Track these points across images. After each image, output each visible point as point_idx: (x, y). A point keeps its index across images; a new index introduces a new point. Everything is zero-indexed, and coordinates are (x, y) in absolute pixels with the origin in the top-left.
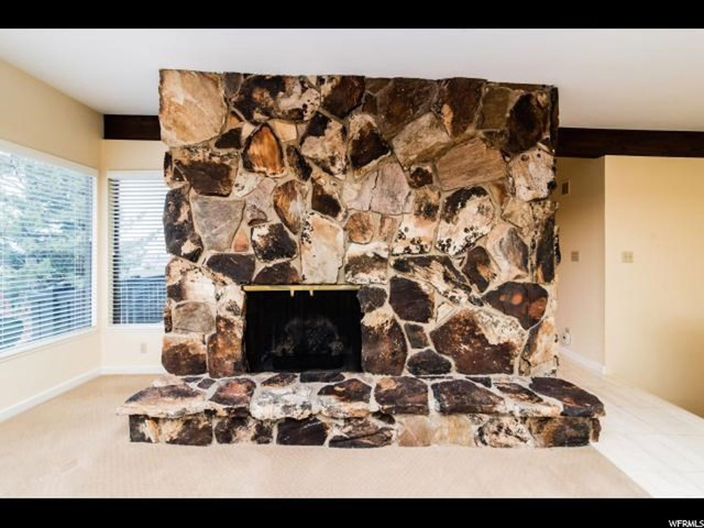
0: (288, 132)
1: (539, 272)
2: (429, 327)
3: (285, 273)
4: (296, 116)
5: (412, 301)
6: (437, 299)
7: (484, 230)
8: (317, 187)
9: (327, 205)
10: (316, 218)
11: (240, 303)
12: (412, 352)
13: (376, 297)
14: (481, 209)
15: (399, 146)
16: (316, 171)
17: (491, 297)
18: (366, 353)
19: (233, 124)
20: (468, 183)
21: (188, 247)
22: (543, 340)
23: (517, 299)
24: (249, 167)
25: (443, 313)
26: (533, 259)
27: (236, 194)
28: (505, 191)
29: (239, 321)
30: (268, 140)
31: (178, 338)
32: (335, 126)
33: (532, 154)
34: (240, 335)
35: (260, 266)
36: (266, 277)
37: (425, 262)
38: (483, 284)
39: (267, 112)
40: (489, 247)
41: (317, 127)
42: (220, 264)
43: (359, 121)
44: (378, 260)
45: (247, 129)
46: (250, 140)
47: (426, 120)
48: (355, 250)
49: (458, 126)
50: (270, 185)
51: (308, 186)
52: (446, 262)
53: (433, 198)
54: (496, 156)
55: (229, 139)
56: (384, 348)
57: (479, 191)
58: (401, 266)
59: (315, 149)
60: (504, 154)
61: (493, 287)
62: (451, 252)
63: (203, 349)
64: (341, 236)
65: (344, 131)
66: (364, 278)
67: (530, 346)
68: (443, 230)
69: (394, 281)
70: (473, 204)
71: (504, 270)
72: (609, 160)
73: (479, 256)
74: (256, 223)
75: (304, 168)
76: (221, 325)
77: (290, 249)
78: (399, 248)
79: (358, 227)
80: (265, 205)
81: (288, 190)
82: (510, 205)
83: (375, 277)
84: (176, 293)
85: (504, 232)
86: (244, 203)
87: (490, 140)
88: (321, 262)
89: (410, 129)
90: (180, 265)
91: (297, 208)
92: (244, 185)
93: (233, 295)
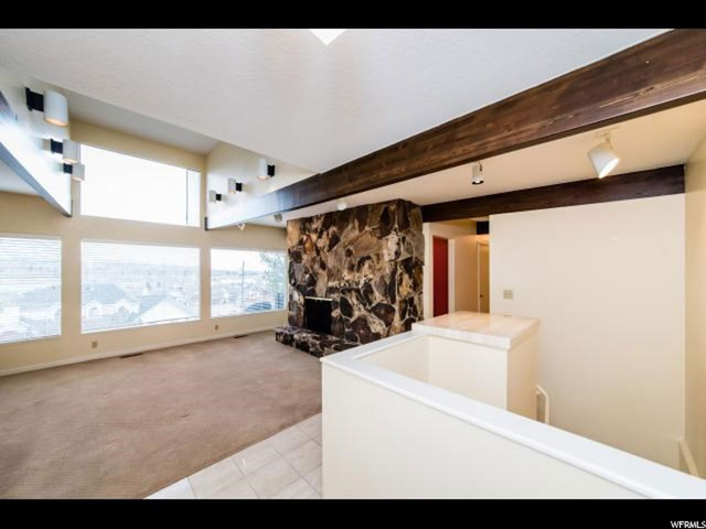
0: (314, 238)
1: (389, 299)
2: (351, 320)
3: (313, 293)
4: (316, 230)
5: (347, 308)
6: (355, 308)
7: (371, 276)
8: (321, 258)
9: (323, 266)
10: (321, 271)
11: (303, 303)
13: (336, 305)
14: (369, 267)
15: (342, 239)
16: (320, 252)
17: (374, 310)
18: (332, 328)
19: (302, 236)
20: (365, 254)
21: (293, 281)
23: (383, 312)
24: (305, 252)
25: (356, 314)
26: (388, 292)
27: (302, 262)
28: (379, 257)
29: (303, 309)
30: (309, 241)
31: (291, 313)
32: (325, 233)
33: (390, 237)
35: (308, 289)
36: (309, 294)
37: (349, 291)
38: (370, 303)
39: (309, 231)
40: (372, 284)
41: (321, 234)
42: (300, 288)
43: (333, 229)
44: (336, 289)
45: (305, 237)
46: (305, 242)
47: (350, 227)
48: (331, 284)
49: (361, 228)
50: (310, 258)
51: (319, 258)
52: (358, 291)
53: (353, 262)
54: (375, 240)
55: (301, 242)
56: (338, 327)
57: (369, 258)
58: (342, 291)
59: (320, 243)
60: (379, 238)
61: (374, 305)
62: (360, 286)
63: (296, 318)
64: (326, 278)
65: (328, 235)
66: (333, 296)
68: (357, 276)
69: (341, 299)
70: (366, 265)
71: (378, 297)
73: (368, 289)
74: (306, 273)
75: (318, 252)
76: (299, 310)
77: (314, 283)
78: (342, 284)
79: (331, 275)
80: (309, 266)
81: (314, 260)
82: (381, 264)
83: (336, 296)
84: (291, 297)
85: (378, 277)
86: (304, 266)
87: (373, 232)
88: (321, 288)
89: (345, 231)
90: (292, 288)
91: (316, 267)
92: (304, 259)
93: (302, 299)
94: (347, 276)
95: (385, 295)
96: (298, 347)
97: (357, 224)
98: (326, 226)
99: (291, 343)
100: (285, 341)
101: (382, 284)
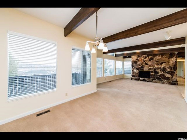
0: (143, 58)
1: (173, 70)
2: (158, 75)
3: (143, 70)
4: (143, 57)
5: (156, 72)
6: (159, 72)
7: (166, 66)
8: (146, 63)
9: (147, 64)
10: (146, 65)
12: (156, 77)
13: (152, 72)
14: (165, 64)
15: (154, 59)
16: (145, 61)
17: (167, 73)
18: (151, 76)
20: (163, 62)
21: (134, 68)
22: (174, 77)
23: (170, 73)
24: (139, 61)
25: (160, 74)
26: (172, 69)
27: (138, 63)
28: (168, 62)
29: (138, 73)
30: (141, 59)
31: (133, 74)
32: (147, 58)
33: (173, 58)
35: (140, 69)
36: (140, 70)
37: (158, 69)
38: (165, 71)
39: (141, 57)
40: (166, 67)
41: (146, 58)
42: (137, 69)
43: (150, 57)
44: (152, 69)
45: (139, 58)
47: (158, 56)
48: (150, 68)
50: (141, 63)
51: (145, 63)
52: (161, 69)
53: (159, 63)
54: (167, 59)
55: (137, 59)
56: (153, 76)
57: (165, 62)
58: (155, 69)
59: (145, 60)
60: (168, 59)
61: (167, 71)
63: (135, 75)
64: (148, 67)
65: (148, 58)
66: (151, 70)
67: (172, 78)
68: (160, 66)
69: (154, 71)
70: (164, 64)
71: (169, 70)
73: (164, 69)
74: (140, 66)
75: (144, 61)
76: (137, 73)
77: (143, 68)
78: (154, 68)
79: (150, 66)
80: (140, 64)
81: (143, 63)
82: (169, 64)
83: (152, 70)
84: (133, 71)
85: (168, 66)
86: (138, 64)
87: (167, 57)
88: (146, 69)
89: (156, 57)
90: (133, 69)
91: (144, 64)
92: (139, 63)
93: (138, 71)
94: (156, 66)
95: (171, 69)
96: (141, 80)
97: (160, 56)
98: (148, 56)
99: (138, 80)
100: (136, 80)
101: (170, 67)
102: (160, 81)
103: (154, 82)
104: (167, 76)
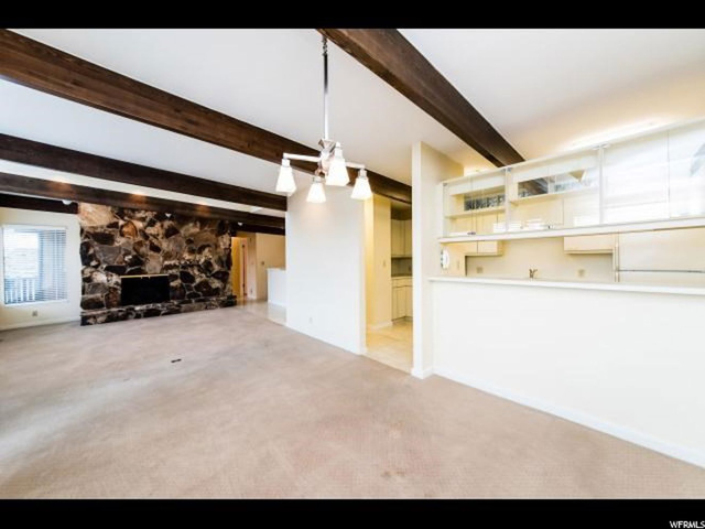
0: (140, 225)
1: (226, 268)
2: (193, 285)
3: (140, 272)
4: (143, 219)
5: (187, 278)
6: (196, 277)
7: (211, 257)
8: (152, 243)
9: (156, 249)
10: (152, 253)
11: (120, 281)
12: (188, 292)
13: (174, 277)
14: (209, 251)
15: (182, 231)
16: (151, 238)
17: (213, 275)
18: (171, 294)
19: (115, 220)
20: (205, 244)
21: (94, 263)
22: (228, 286)
23: (220, 276)
24: (122, 235)
25: (198, 280)
26: (224, 264)
27: (116, 244)
28: (217, 246)
29: (119, 288)
30: (131, 226)
31: (89, 297)
32: (158, 225)
33: (224, 236)
34: (120, 292)
35: (129, 269)
36: (130, 273)
37: (192, 266)
38: (210, 272)
39: (131, 217)
40: (212, 261)
41: (152, 224)
42: (110, 269)
43: (167, 224)
44: (175, 266)
45: (121, 222)
46: (122, 226)
47: (191, 225)
48: (166, 263)
49: (201, 228)
50: (132, 241)
51: (147, 242)
52: (199, 266)
53: (194, 247)
54: (214, 236)
55: (113, 225)
56: (178, 293)
57: (208, 246)
58: (183, 267)
59: (150, 231)
60: (216, 236)
61: (214, 272)
62: (201, 263)
63: (103, 299)
64: (161, 259)
65: (162, 226)
66: (170, 272)
67: (224, 288)
68: (198, 257)
69: (181, 272)
70: (207, 250)
71: (216, 268)
72: (258, 234)
73: (208, 264)
74: (125, 255)
75: (146, 237)
76: (111, 290)
77: (142, 263)
78: (183, 262)
79: (168, 256)
80: (130, 248)
81: (140, 244)
82: (218, 250)
83: (174, 271)
84: (87, 280)
85: (216, 257)
86: (120, 248)
87: (212, 231)
88: (153, 267)
89: (186, 227)
90: (88, 271)
91: (143, 250)
92: (120, 241)
93: (116, 279)
94: (187, 256)
95: (222, 266)
96: (138, 317)
97: (198, 224)
98: (160, 218)
99: (125, 318)
100: (111, 319)
101: (220, 261)
102: (202, 303)
103: (186, 311)
104: (214, 286)
